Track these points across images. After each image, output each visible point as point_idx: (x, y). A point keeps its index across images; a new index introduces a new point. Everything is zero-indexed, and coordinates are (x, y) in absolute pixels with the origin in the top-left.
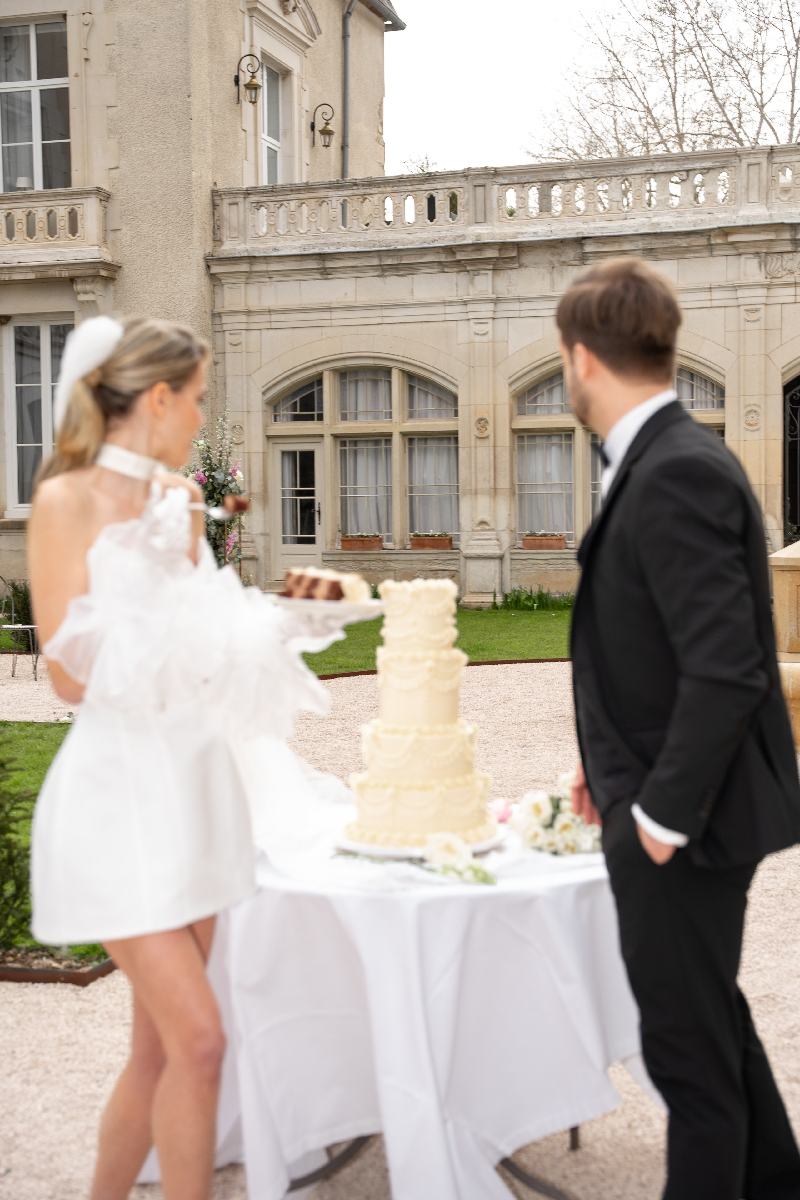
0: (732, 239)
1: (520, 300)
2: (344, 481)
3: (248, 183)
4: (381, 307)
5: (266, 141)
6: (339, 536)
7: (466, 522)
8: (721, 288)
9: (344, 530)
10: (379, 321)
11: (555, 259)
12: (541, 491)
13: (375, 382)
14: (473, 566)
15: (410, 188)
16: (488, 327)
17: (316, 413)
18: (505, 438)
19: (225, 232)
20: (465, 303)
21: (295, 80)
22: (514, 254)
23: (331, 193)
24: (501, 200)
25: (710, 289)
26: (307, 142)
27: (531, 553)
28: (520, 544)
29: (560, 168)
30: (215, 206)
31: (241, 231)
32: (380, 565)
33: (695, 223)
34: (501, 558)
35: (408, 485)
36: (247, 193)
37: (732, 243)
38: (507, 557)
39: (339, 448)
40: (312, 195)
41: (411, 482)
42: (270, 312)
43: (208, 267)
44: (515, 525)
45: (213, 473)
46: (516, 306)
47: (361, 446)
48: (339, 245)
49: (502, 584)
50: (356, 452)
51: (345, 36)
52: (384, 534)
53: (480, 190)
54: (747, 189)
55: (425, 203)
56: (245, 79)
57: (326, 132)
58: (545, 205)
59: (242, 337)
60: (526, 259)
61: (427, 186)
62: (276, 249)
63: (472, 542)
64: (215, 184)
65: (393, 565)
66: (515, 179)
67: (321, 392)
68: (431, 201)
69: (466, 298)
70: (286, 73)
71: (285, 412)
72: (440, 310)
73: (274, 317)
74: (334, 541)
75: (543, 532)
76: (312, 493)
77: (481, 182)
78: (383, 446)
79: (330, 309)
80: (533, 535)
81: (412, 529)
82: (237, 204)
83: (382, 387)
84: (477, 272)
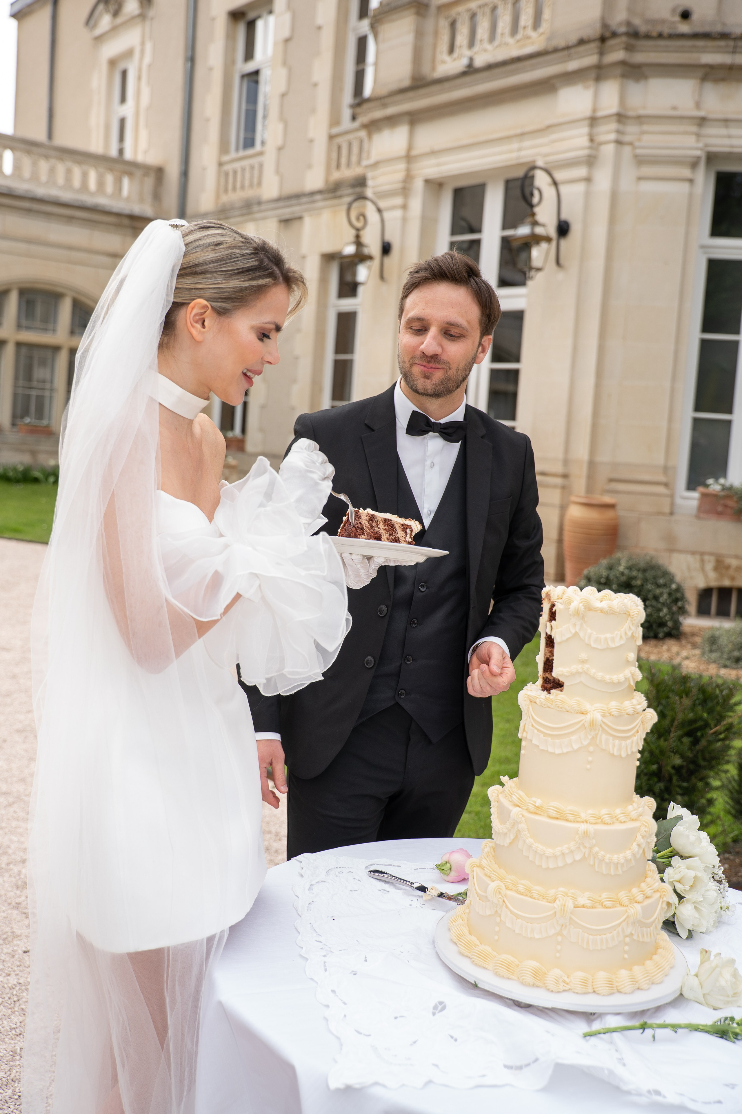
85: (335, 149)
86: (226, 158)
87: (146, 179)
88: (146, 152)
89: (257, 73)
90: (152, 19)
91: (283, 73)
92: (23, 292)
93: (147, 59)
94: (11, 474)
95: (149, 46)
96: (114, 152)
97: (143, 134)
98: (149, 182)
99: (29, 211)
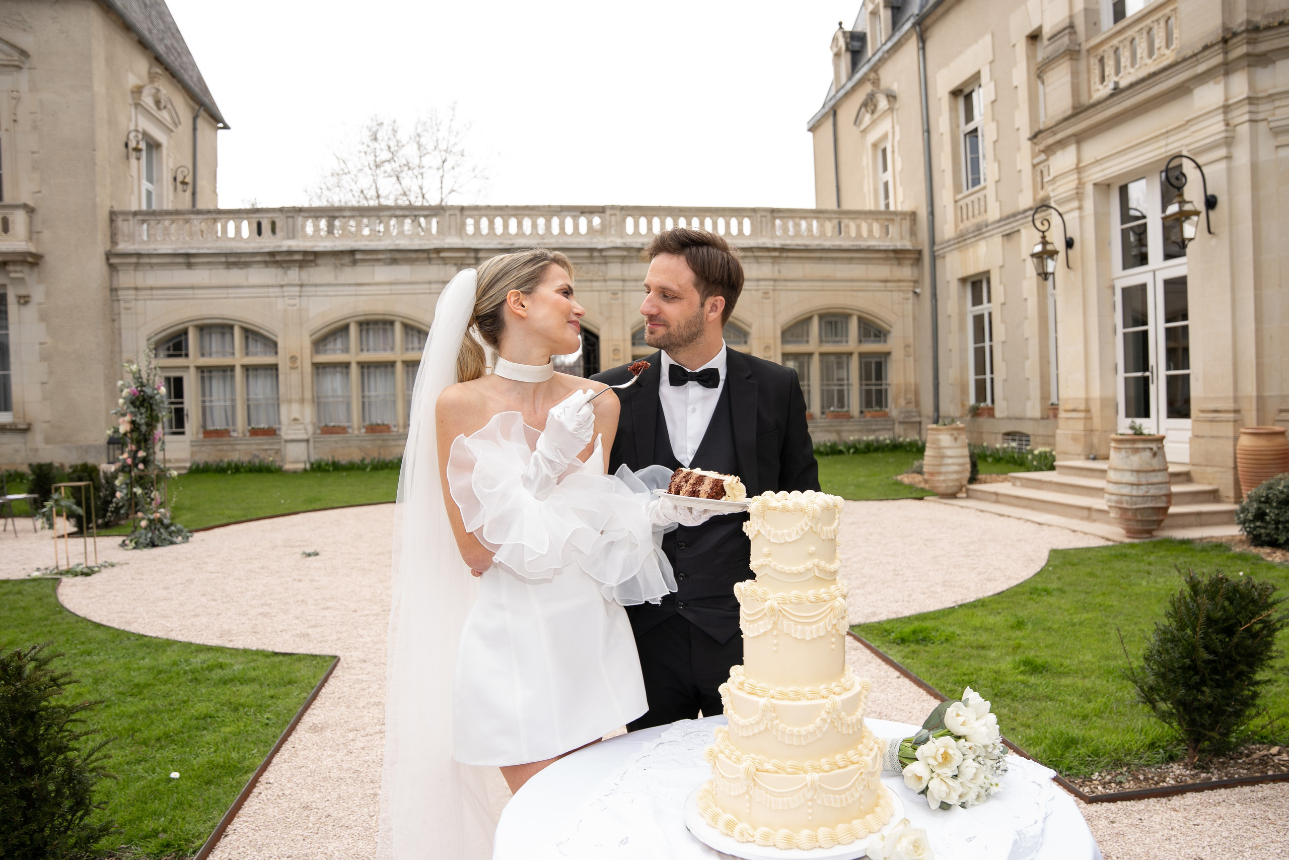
0: (442, 255)
1: (316, 285)
2: (203, 395)
3: (134, 208)
4: (227, 287)
5: (145, 185)
6: (201, 430)
7: (284, 418)
8: (436, 282)
9: (204, 426)
10: (225, 296)
11: (337, 262)
12: (331, 400)
13: (223, 334)
14: (290, 447)
15: (245, 216)
16: (297, 301)
17: (183, 352)
18: (308, 368)
19: (120, 238)
20: (282, 286)
21: (164, 151)
22: (312, 258)
23: (193, 216)
24: (303, 227)
25: (430, 283)
26: (171, 188)
27: (327, 437)
28: (319, 431)
29: (340, 209)
30: (112, 221)
31: (131, 237)
32: (229, 447)
33: (420, 245)
34: (307, 441)
35: (245, 396)
36: (135, 214)
37: (443, 258)
38: (311, 441)
39: (200, 374)
40: (181, 217)
41: (248, 394)
42: (152, 288)
43: (108, 259)
44: (315, 420)
45: (144, 389)
46: (313, 289)
47: (214, 374)
48: (198, 248)
49: (309, 456)
50: (211, 378)
51: (195, 129)
52: (230, 428)
53: (290, 220)
54: (450, 227)
55: (255, 226)
56: (133, 144)
57: (184, 183)
58: (330, 229)
59: (133, 304)
60: (320, 261)
61: (256, 215)
62: (155, 249)
63: (289, 432)
64: (112, 207)
65: (238, 447)
66: (312, 214)
67: (187, 340)
68: (259, 225)
69: (282, 283)
70: (158, 146)
71: (162, 353)
72: (266, 290)
73: (155, 292)
74: (197, 433)
75: (332, 424)
76: (182, 403)
77: (291, 214)
78: (229, 373)
79: (193, 288)
80: (326, 426)
81: (249, 424)
82: (128, 220)
83: (228, 337)
84: (289, 268)
85: (1039, 173)
86: (960, 196)
87: (904, 222)
88: (902, 203)
89: (976, 130)
90: (897, 109)
91: (993, 125)
92: (821, 317)
93: (897, 137)
94: (822, 449)
95: (897, 129)
96: (882, 208)
97: (900, 190)
98: (906, 224)
99: (821, 258)
